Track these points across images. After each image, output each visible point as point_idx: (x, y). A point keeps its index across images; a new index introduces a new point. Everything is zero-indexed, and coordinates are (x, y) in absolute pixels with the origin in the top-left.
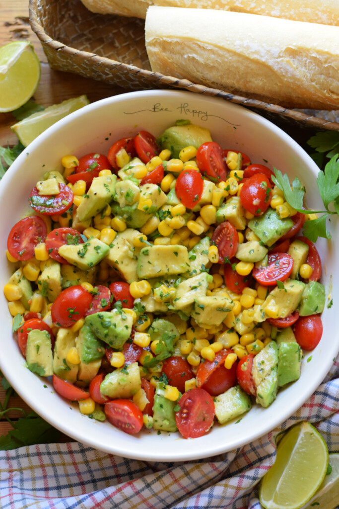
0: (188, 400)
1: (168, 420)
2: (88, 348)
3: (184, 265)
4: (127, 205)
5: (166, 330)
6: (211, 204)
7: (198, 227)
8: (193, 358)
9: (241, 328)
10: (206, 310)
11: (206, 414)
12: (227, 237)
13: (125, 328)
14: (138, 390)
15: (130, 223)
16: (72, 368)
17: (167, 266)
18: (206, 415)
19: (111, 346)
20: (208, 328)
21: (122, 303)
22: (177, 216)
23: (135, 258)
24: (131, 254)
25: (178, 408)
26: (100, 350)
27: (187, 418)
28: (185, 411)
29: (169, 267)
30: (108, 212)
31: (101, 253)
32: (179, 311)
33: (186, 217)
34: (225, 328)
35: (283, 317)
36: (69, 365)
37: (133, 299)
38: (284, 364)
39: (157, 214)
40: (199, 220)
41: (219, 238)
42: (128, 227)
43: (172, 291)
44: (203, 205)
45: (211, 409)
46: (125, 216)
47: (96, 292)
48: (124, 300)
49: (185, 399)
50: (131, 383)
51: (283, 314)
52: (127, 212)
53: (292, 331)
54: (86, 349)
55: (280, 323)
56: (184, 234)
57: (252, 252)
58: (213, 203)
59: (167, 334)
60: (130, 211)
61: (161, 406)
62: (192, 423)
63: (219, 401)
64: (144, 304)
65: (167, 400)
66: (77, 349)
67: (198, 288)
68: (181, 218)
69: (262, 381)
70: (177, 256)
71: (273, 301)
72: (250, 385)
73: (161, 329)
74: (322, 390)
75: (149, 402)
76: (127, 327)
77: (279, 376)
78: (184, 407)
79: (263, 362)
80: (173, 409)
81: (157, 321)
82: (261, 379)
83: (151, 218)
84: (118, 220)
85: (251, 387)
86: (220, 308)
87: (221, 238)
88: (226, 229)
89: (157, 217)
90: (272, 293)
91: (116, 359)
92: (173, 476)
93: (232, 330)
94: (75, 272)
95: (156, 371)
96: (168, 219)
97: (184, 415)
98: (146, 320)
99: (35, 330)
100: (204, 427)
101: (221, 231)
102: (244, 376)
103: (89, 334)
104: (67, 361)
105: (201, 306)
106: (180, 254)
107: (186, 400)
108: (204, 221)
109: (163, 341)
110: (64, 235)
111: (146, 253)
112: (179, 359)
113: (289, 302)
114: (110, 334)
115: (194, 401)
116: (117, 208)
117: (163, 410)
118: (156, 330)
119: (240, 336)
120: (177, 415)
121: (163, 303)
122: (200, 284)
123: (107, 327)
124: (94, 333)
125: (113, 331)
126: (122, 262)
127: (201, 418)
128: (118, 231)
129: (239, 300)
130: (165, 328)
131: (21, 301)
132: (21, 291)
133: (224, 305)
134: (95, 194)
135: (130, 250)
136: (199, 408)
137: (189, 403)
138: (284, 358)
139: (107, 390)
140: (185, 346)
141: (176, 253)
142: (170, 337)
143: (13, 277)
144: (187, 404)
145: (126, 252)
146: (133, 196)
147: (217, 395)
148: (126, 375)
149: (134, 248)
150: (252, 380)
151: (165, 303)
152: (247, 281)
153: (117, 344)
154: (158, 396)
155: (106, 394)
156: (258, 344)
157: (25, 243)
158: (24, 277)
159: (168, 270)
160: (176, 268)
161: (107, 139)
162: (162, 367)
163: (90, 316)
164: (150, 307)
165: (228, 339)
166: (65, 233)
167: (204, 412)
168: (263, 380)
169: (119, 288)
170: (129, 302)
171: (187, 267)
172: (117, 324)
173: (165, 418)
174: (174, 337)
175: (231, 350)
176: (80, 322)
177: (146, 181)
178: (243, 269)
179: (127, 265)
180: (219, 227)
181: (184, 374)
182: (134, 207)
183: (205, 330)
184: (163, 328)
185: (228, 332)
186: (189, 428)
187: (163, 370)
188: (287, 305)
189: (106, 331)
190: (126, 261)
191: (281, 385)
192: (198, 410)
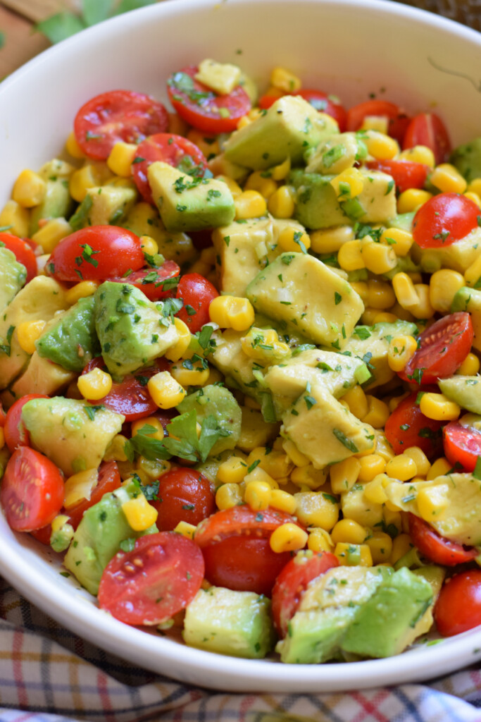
0: (158, 548)
1: (96, 554)
2: (65, 332)
3: (337, 328)
4: (320, 172)
5: (220, 411)
6: (462, 273)
7: (410, 294)
8: (230, 493)
9: (352, 501)
10: (313, 412)
11: (172, 593)
12: (448, 338)
13: (150, 338)
14: (88, 468)
15: (302, 209)
16: (14, 355)
17: (306, 307)
18: (169, 596)
19: (103, 354)
20: (297, 461)
21: (182, 309)
22: (389, 244)
23: (264, 262)
24: (263, 250)
25: (130, 547)
26: (81, 352)
27: (129, 575)
28: (139, 562)
29: (309, 312)
30: (281, 171)
31: (214, 203)
32: (268, 392)
33: (402, 263)
34: (326, 484)
35: (442, 532)
36: (14, 345)
37: (208, 320)
38: (380, 606)
39: (357, 225)
40: (422, 288)
41: (433, 337)
42: (295, 216)
43: (282, 348)
44: (446, 266)
45: (186, 594)
46: (302, 189)
47: (156, 262)
48: (190, 306)
49: (155, 541)
50: (85, 437)
51: (446, 528)
52: (310, 182)
53: (441, 579)
54: (60, 333)
55: (429, 536)
56: (379, 294)
57: (472, 383)
58: (468, 272)
59: (216, 419)
60: (314, 181)
61: (103, 517)
62: (132, 589)
63: (212, 594)
64: (219, 342)
65: (123, 517)
66: (47, 325)
67: (330, 374)
68: (393, 255)
69: (316, 609)
70: (337, 303)
71: (445, 488)
72: (289, 600)
73: (214, 403)
74: (412, 692)
75: (89, 500)
76: (155, 339)
77: (355, 625)
78: (141, 553)
79: (344, 583)
80: (121, 541)
81: (217, 387)
82: (316, 604)
83: (342, 225)
84: (286, 193)
85: (287, 606)
86: (340, 431)
87: (437, 337)
88: (455, 325)
89: (353, 230)
90: (456, 476)
91: (95, 382)
92: (18, 643)
93: (337, 499)
94: (150, 222)
95: (148, 471)
96: (368, 239)
97: (131, 568)
98: (201, 370)
99: (8, 250)
100: (147, 613)
101: (445, 325)
102: (290, 575)
103: (87, 312)
104: (14, 334)
105: (310, 399)
106: (344, 306)
107: (157, 545)
108: (428, 295)
109: (201, 425)
110: (181, 152)
111: (286, 262)
112: (206, 482)
113: (473, 512)
114: (118, 328)
115: (167, 556)
116: (298, 174)
117: (100, 526)
118: (203, 399)
119: (341, 516)
120: (119, 556)
121: (251, 361)
122: (338, 369)
123: (122, 313)
124: (95, 315)
125: (127, 325)
126: (237, 251)
127: (155, 595)
128: (272, 210)
129: (387, 461)
130: (222, 407)
131: (30, 212)
132: (41, 193)
133: (352, 434)
134: (280, 112)
135: (266, 243)
136: (166, 574)
137: (156, 554)
138: (389, 595)
139: (34, 415)
140: (233, 467)
141: (338, 298)
142: (218, 428)
143: (48, 163)
144: (151, 552)
145: (256, 240)
146: (339, 158)
147: (219, 584)
148: (86, 417)
149: (276, 246)
150: (298, 596)
151: (255, 364)
152: (427, 435)
153: (116, 354)
154: (112, 497)
155: (29, 428)
156: (361, 552)
157: (110, 128)
158: (67, 184)
159: (303, 315)
160: (318, 323)
161: (372, 96)
162: (164, 471)
163: (111, 283)
164: (225, 354)
165: (316, 506)
166: (186, 151)
167: (170, 588)
168: (320, 608)
169: (199, 287)
170: (196, 316)
171: (340, 335)
172: (141, 320)
173: (93, 546)
174: (225, 434)
175: (306, 526)
176: (89, 286)
177: (380, 167)
178: (435, 405)
179: (242, 264)
180: (447, 318)
181: (192, 508)
182: (325, 179)
183: (287, 461)
184: (218, 405)
185: (324, 495)
186: (120, 594)
187: (161, 478)
188: (467, 516)
189: (115, 318)
190: (244, 256)
191: (347, 647)
192: (163, 576)
